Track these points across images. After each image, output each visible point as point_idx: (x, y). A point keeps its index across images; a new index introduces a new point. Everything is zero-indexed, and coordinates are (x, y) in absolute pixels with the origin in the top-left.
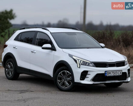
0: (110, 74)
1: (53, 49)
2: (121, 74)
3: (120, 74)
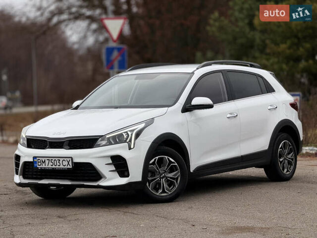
0: (44, 165)
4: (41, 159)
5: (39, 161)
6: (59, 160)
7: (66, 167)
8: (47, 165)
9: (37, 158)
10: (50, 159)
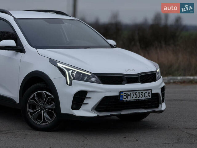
0: (129, 97)
1: (19, 49)
2: (149, 97)
3: (147, 96)
4: (127, 93)
5: (125, 95)
6: (142, 93)
7: (147, 98)
8: (131, 97)
9: (124, 93)
10: (135, 92)
